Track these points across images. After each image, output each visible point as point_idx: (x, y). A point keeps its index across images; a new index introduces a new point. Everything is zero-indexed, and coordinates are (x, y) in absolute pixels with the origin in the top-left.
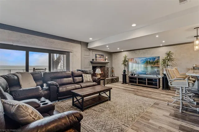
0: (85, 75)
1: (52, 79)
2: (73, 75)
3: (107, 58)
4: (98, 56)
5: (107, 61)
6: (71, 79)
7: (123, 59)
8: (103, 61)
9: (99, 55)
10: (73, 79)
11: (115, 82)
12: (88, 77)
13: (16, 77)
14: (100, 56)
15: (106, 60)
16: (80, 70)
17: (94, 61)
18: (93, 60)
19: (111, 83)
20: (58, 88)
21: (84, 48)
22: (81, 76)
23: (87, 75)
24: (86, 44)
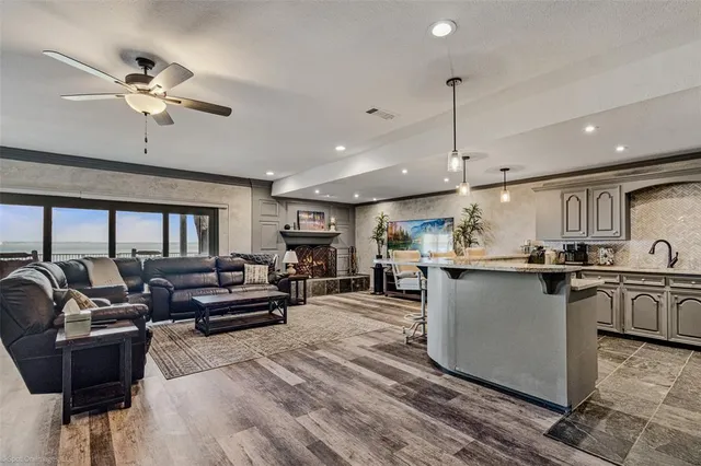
0: (251, 266)
1: (164, 274)
2: (220, 267)
3: (333, 220)
4: (302, 216)
5: (333, 230)
6: (213, 275)
7: (376, 224)
8: (322, 231)
9: (309, 213)
10: (219, 276)
11: (356, 290)
12: (257, 272)
13: (82, 267)
14: (312, 216)
15: (333, 227)
16: (238, 255)
17: (292, 230)
18: (287, 227)
19: (341, 292)
20: (171, 293)
21: (261, 196)
22: (242, 269)
23: (257, 266)
24: (268, 185)
